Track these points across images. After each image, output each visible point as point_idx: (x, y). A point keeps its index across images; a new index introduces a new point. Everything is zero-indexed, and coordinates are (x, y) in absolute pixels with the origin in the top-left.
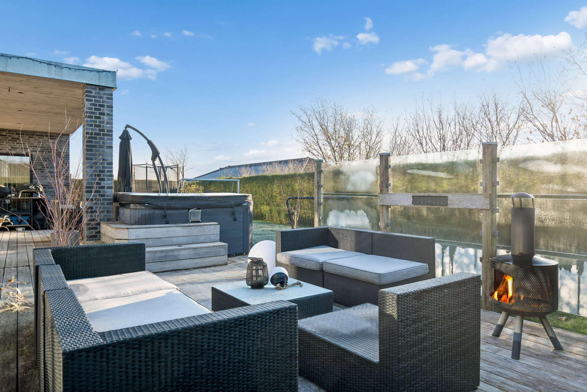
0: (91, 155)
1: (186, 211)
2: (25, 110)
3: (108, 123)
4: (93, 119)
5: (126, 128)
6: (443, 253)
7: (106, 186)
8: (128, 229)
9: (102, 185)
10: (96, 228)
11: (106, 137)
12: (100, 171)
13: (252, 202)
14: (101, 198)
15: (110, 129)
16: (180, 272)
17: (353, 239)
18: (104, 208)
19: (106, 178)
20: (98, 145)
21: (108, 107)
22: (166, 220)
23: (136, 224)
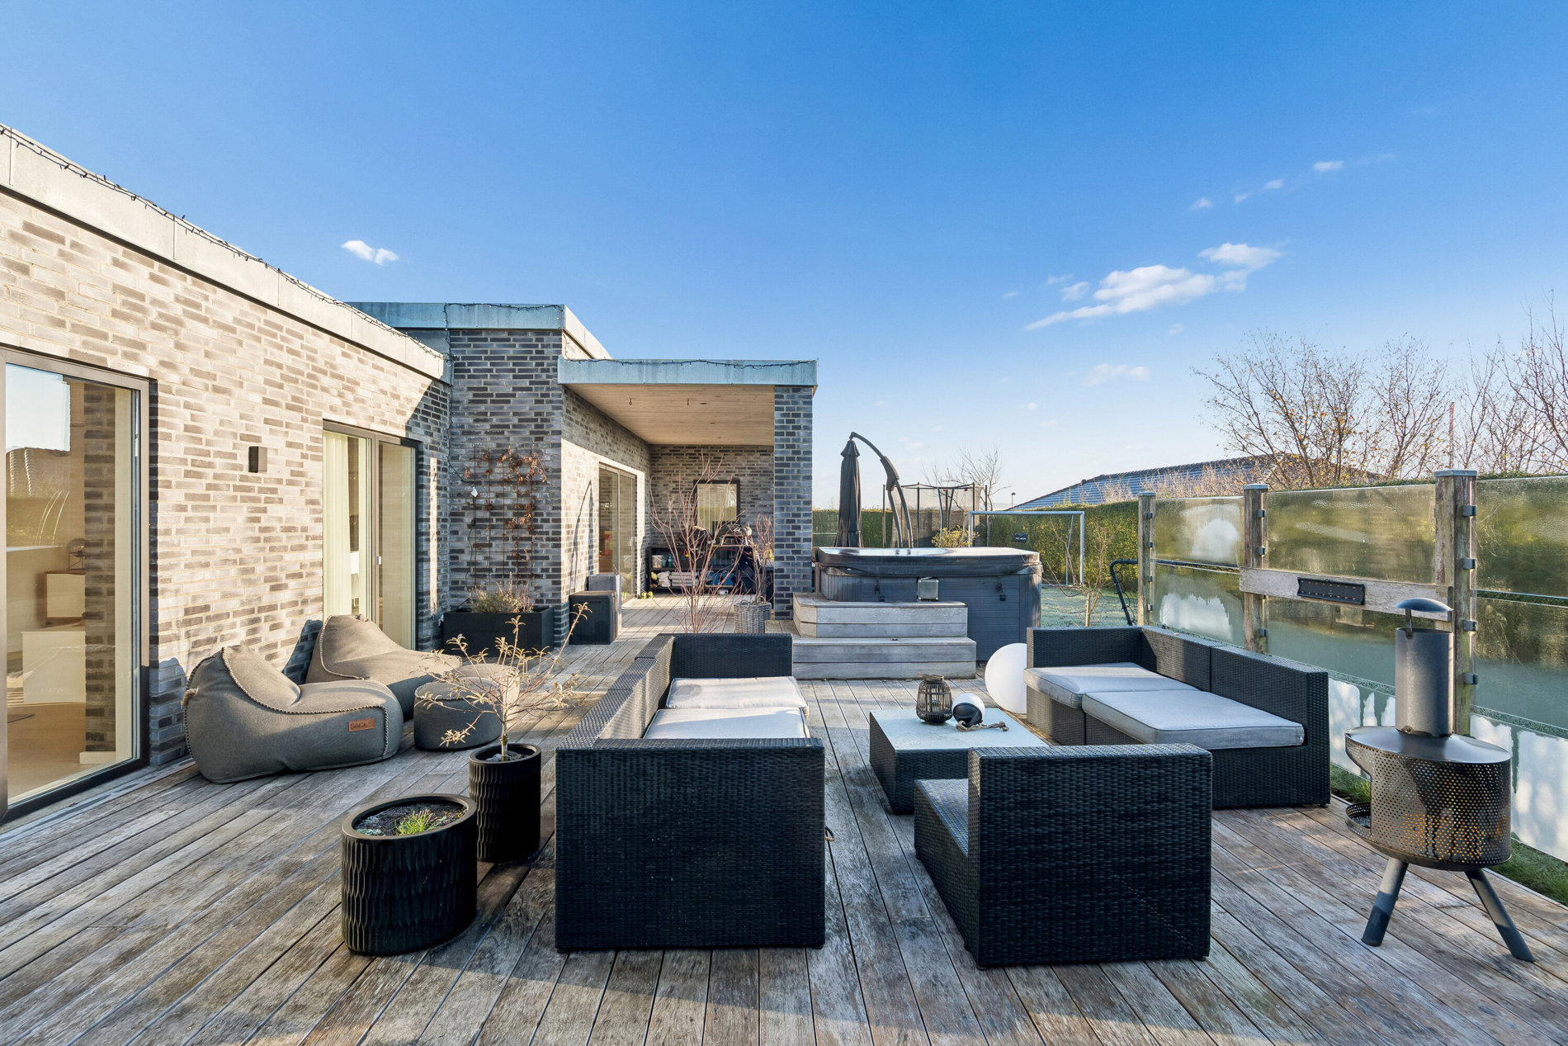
0: (781, 490)
1: (915, 581)
2: (719, 422)
3: (805, 441)
4: (785, 437)
5: (851, 437)
6: (1362, 706)
7: (802, 537)
8: (816, 607)
9: (796, 536)
10: (788, 602)
11: (802, 463)
12: (794, 515)
13: (1039, 567)
14: (795, 556)
15: (808, 449)
16: (889, 684)
17: (1181, 656)
18: (799, 570)
19: (802, 525)
20: (791, 475)
21: (805, 416)
22: (879, 595)
23: (836, 599)
